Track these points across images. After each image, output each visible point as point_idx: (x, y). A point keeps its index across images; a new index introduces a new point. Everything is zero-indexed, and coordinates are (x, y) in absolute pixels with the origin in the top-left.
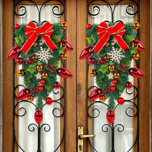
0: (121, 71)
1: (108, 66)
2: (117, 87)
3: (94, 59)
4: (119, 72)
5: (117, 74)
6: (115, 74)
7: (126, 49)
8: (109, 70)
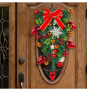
0: (60, 43)
1: (51, 40)
2: (57, 54)
3: (41, 35)
4: (58, 44)
5: (57, 45)
6: (56, 46)
7: (63, 28)
8: (51, 43)
